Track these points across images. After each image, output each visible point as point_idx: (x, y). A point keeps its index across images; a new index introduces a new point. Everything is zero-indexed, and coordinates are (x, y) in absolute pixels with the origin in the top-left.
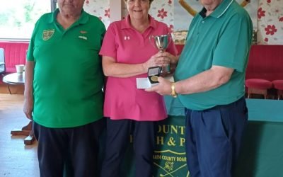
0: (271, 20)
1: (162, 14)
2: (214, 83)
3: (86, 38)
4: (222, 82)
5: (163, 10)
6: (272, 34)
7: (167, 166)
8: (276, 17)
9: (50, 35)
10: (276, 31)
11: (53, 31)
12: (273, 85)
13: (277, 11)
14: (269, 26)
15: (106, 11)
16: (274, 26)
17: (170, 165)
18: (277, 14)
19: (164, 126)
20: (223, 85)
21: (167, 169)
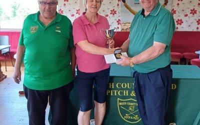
0: (179, 16)
1: (113, 12)
2: (156, 54)
3: (60, 32)
4: (160, 53)
5: (114, 10)
6: (181, 24)
7: (130, 109)
8: (183, 14)
9: (35, 30)
10: (182, 22)
11: (37, 27)
12: (183, 56)
13: (183, 10)
14: (178, 20)
15: (77, 11)
16: (181, 20)
17: (132, 108)
18: (183, 12)
19: (128, 84)
20: (161, 55)
21: (130, 111)
